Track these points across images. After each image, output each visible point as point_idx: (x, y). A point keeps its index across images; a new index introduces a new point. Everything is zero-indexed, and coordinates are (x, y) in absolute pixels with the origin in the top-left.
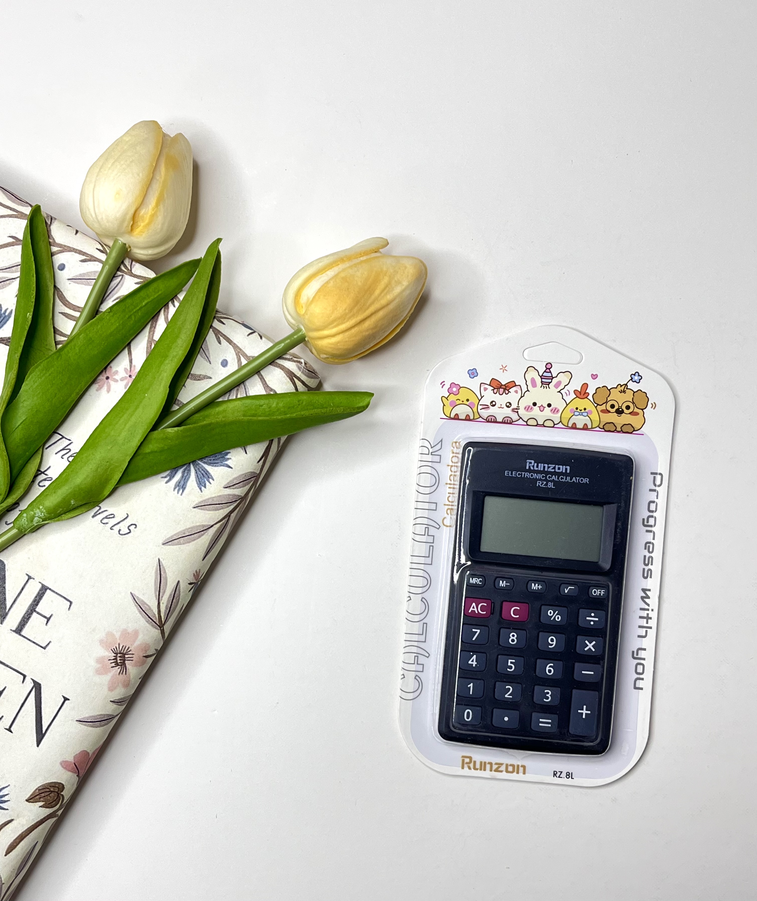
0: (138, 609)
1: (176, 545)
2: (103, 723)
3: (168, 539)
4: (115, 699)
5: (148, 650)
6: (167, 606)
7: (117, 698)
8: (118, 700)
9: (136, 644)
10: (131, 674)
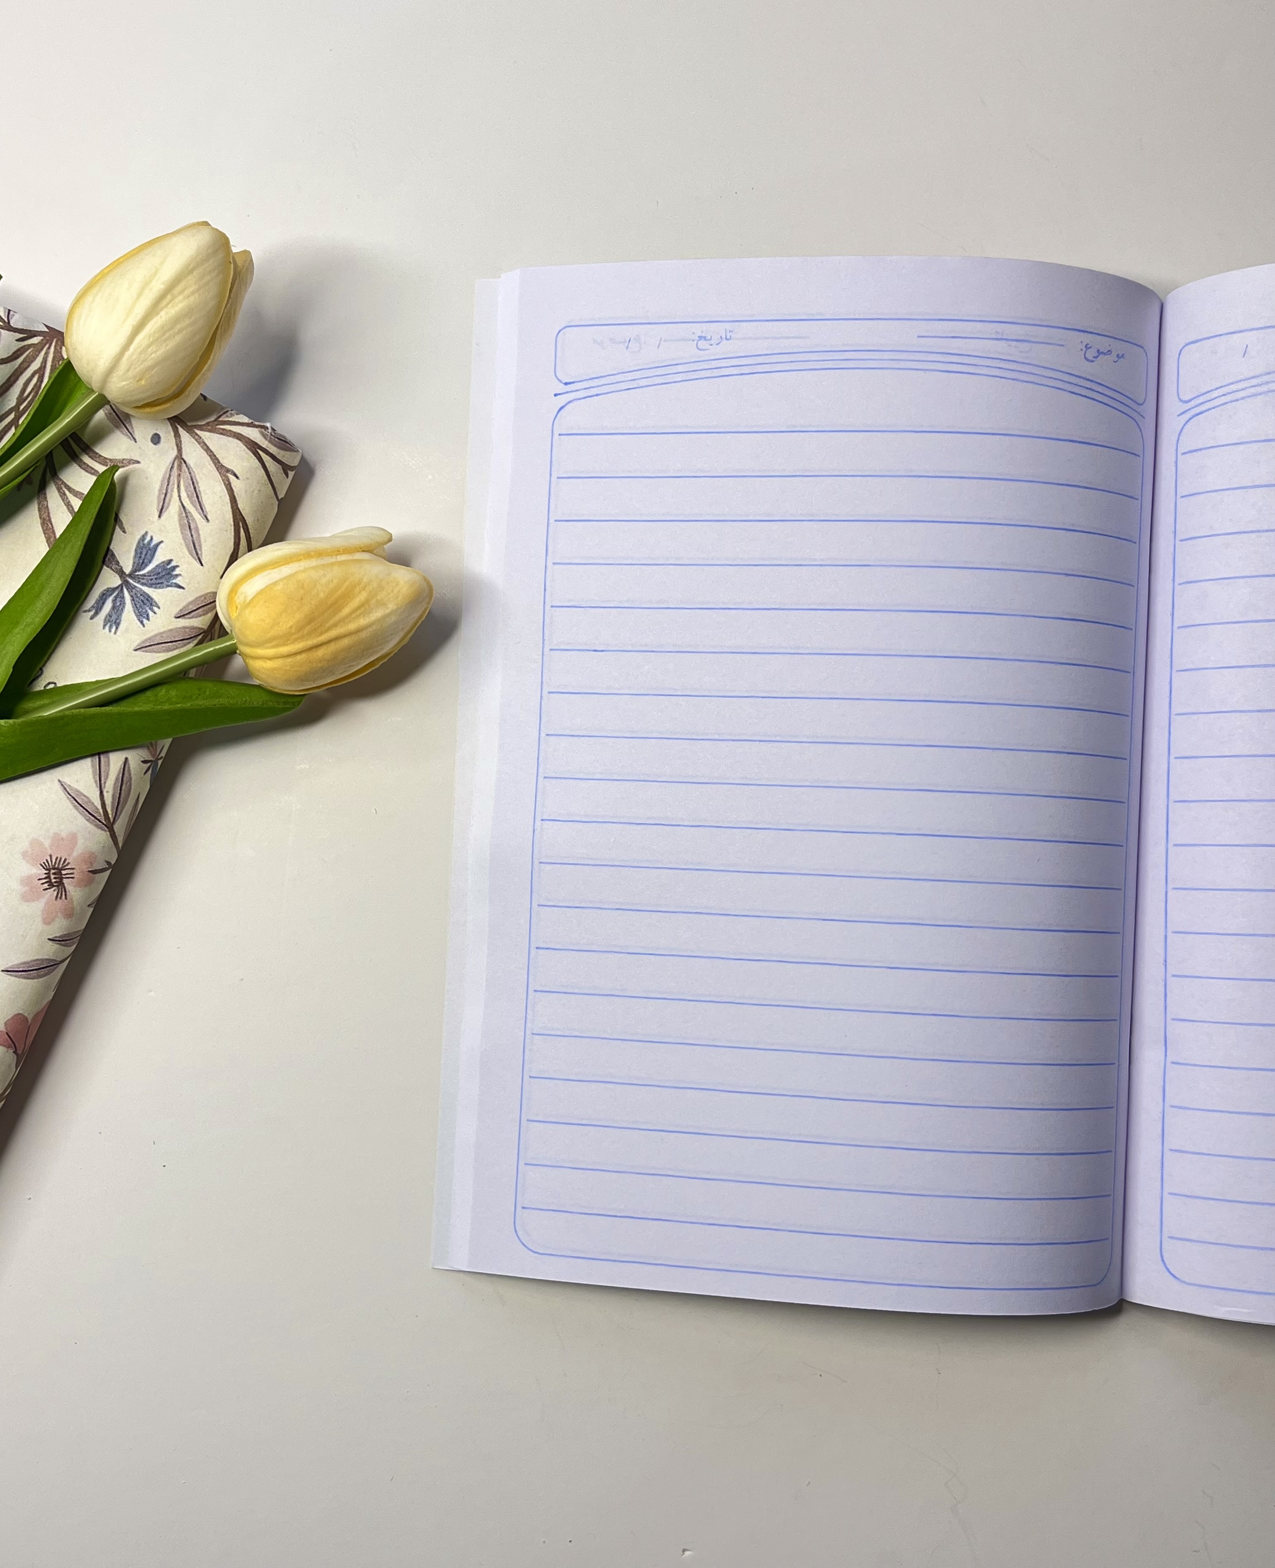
0: (72, 803)
2: (42, 972)
4: (54, 936)
5: (95, 861)
6: (113, 795)
7: (58, 935)
8: (60, 937)
9: (75, 854)
10: (74, 899)
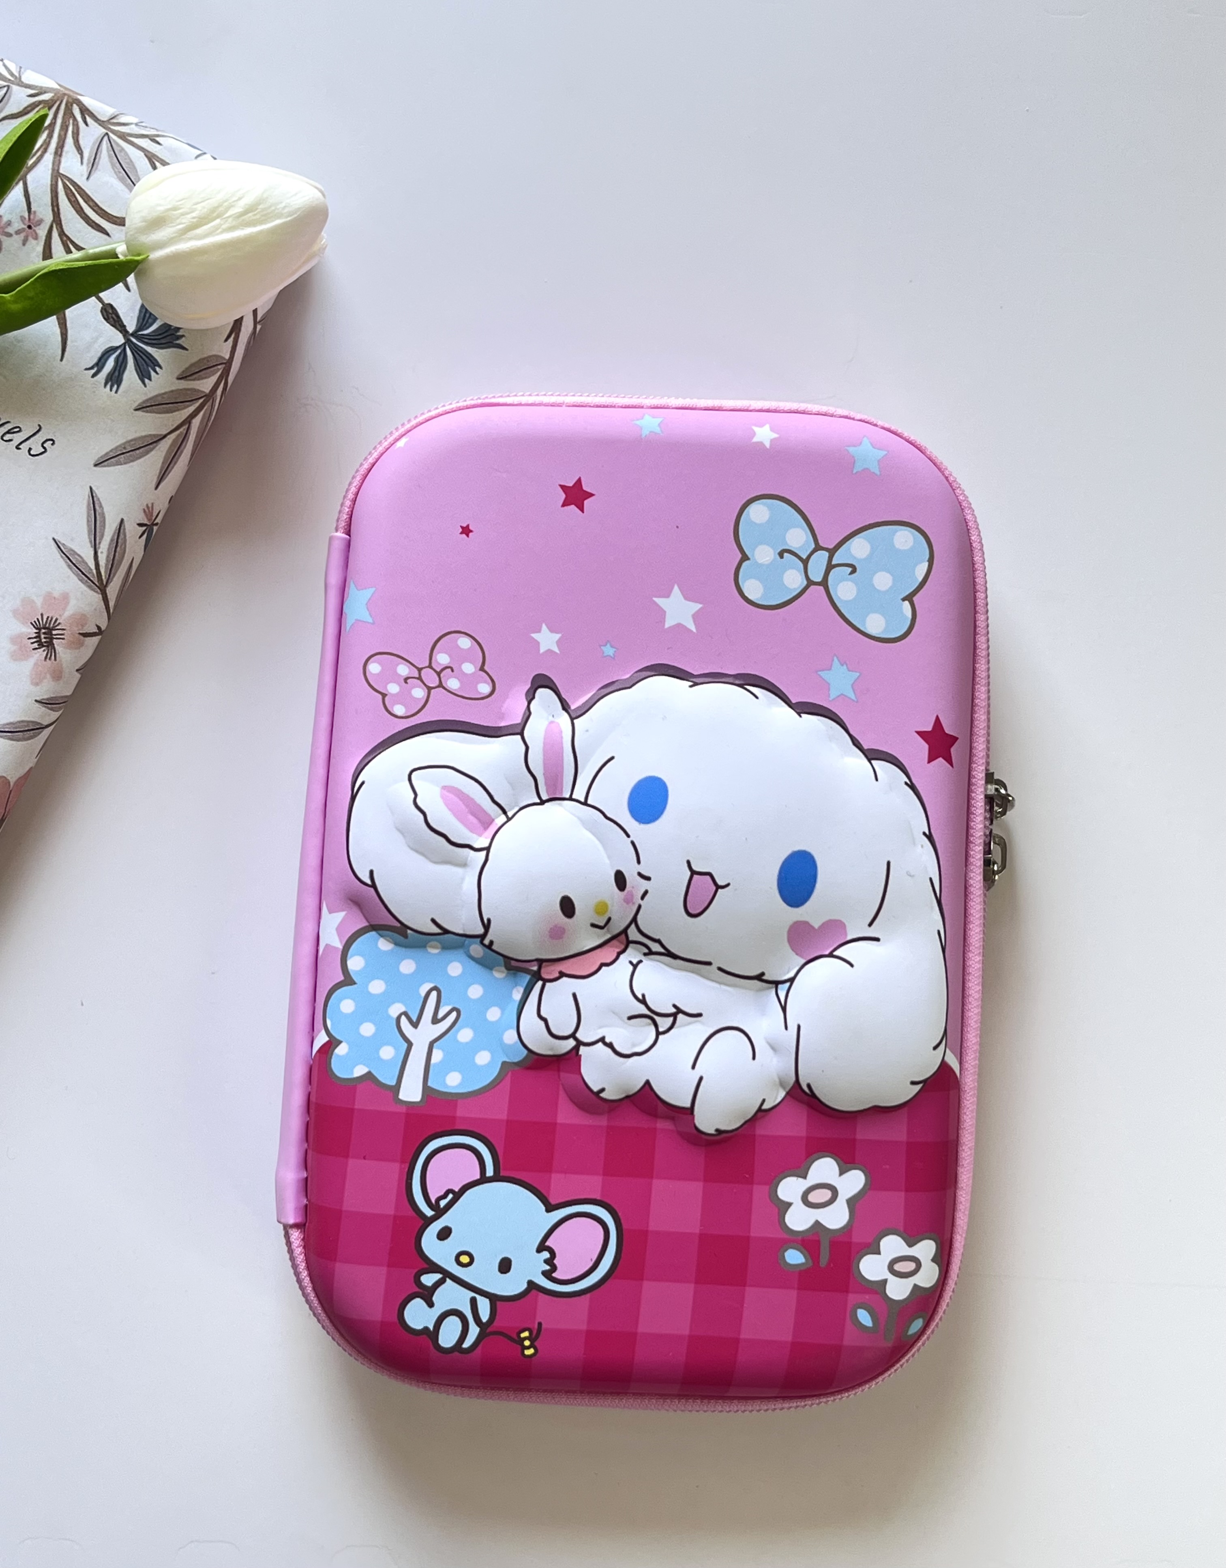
0: (66, 562)
1: (114, 465)
2: (27, 734)
3: (101, 457)
4: (41, 698)
5: (86, 624)
6: (108, 557)
7: (45, 697)
8: (47, 699)
9: (67, 614)
10: (63, 660)
